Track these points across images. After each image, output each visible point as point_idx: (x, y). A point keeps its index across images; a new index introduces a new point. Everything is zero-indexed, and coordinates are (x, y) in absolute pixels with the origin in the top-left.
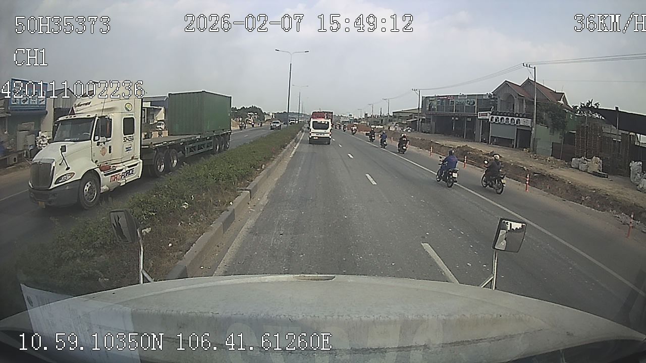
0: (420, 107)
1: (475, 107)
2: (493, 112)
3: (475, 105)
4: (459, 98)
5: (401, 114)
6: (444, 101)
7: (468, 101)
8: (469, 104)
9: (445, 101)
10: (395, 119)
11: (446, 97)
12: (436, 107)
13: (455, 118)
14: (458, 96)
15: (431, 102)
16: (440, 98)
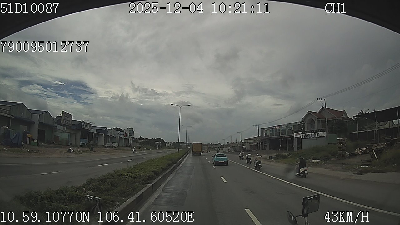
0: (260, 135)
2: (303, 132)
3: (293, 129)
4: (283, 126)
5: (249, 141)
6: (274, 130)
7: (288, 128)
11: (275, 127)
12: (269, 134)
13: (281, 139)
15: (266, 131)
16: (272, 128)
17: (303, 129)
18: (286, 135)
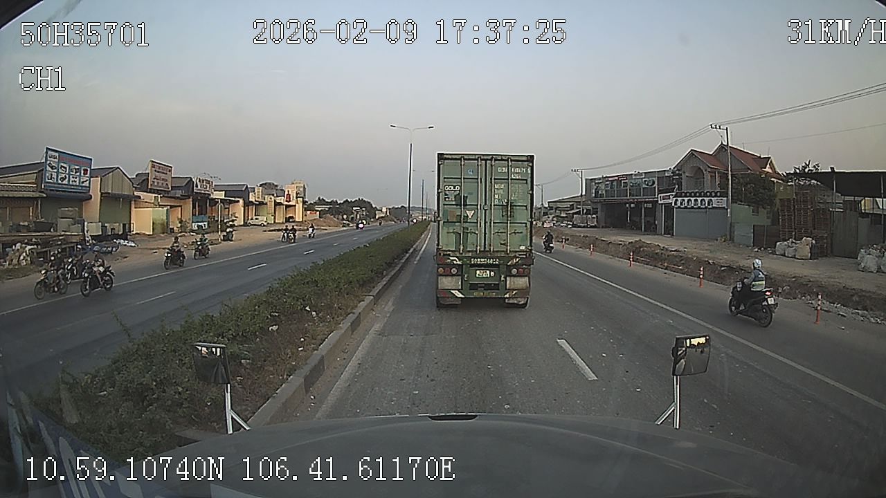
0: (584, 193)
1: (655, 188)
2: (677, 193)
3: (656, 185)
4: (634, 178)
5: (559, 205)
6: (615, 183)
7: (645, 181)
8: (648, 185)
9: (617, 183)
10: (552, 211)
11: (617, 178)
12: (604, 192)
13: (630, 206)
14: (632, 174)
15: (597, 185)
16: (610, 179)
17: (677, 186)
18: (641, 198)
